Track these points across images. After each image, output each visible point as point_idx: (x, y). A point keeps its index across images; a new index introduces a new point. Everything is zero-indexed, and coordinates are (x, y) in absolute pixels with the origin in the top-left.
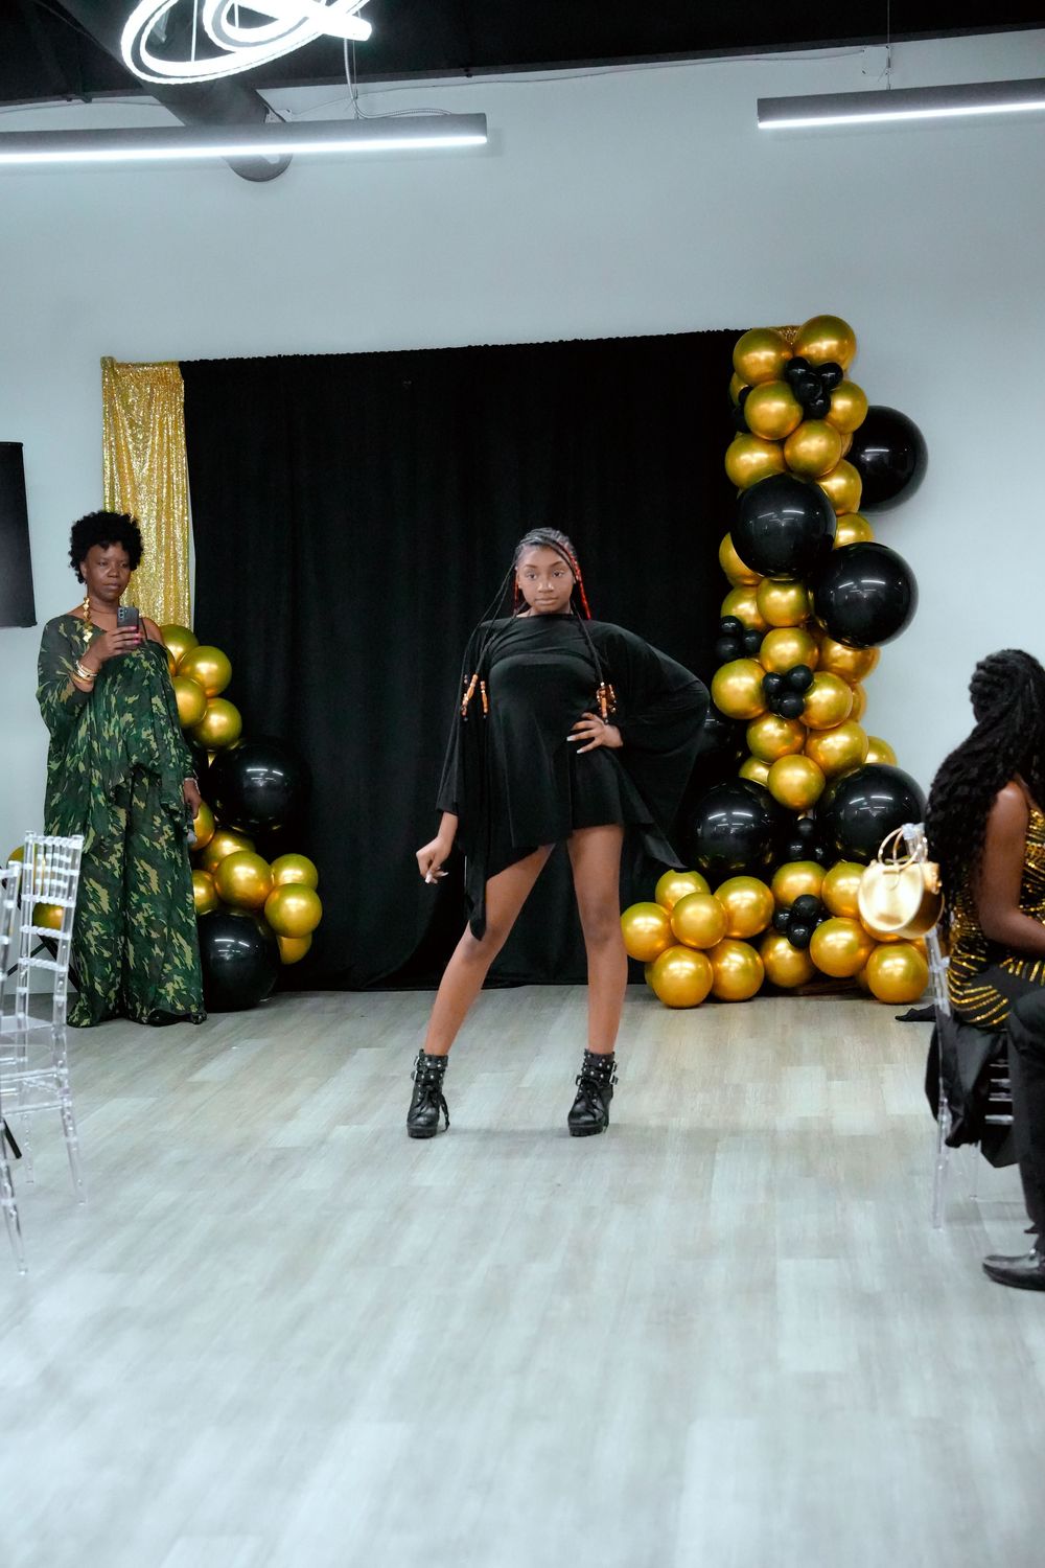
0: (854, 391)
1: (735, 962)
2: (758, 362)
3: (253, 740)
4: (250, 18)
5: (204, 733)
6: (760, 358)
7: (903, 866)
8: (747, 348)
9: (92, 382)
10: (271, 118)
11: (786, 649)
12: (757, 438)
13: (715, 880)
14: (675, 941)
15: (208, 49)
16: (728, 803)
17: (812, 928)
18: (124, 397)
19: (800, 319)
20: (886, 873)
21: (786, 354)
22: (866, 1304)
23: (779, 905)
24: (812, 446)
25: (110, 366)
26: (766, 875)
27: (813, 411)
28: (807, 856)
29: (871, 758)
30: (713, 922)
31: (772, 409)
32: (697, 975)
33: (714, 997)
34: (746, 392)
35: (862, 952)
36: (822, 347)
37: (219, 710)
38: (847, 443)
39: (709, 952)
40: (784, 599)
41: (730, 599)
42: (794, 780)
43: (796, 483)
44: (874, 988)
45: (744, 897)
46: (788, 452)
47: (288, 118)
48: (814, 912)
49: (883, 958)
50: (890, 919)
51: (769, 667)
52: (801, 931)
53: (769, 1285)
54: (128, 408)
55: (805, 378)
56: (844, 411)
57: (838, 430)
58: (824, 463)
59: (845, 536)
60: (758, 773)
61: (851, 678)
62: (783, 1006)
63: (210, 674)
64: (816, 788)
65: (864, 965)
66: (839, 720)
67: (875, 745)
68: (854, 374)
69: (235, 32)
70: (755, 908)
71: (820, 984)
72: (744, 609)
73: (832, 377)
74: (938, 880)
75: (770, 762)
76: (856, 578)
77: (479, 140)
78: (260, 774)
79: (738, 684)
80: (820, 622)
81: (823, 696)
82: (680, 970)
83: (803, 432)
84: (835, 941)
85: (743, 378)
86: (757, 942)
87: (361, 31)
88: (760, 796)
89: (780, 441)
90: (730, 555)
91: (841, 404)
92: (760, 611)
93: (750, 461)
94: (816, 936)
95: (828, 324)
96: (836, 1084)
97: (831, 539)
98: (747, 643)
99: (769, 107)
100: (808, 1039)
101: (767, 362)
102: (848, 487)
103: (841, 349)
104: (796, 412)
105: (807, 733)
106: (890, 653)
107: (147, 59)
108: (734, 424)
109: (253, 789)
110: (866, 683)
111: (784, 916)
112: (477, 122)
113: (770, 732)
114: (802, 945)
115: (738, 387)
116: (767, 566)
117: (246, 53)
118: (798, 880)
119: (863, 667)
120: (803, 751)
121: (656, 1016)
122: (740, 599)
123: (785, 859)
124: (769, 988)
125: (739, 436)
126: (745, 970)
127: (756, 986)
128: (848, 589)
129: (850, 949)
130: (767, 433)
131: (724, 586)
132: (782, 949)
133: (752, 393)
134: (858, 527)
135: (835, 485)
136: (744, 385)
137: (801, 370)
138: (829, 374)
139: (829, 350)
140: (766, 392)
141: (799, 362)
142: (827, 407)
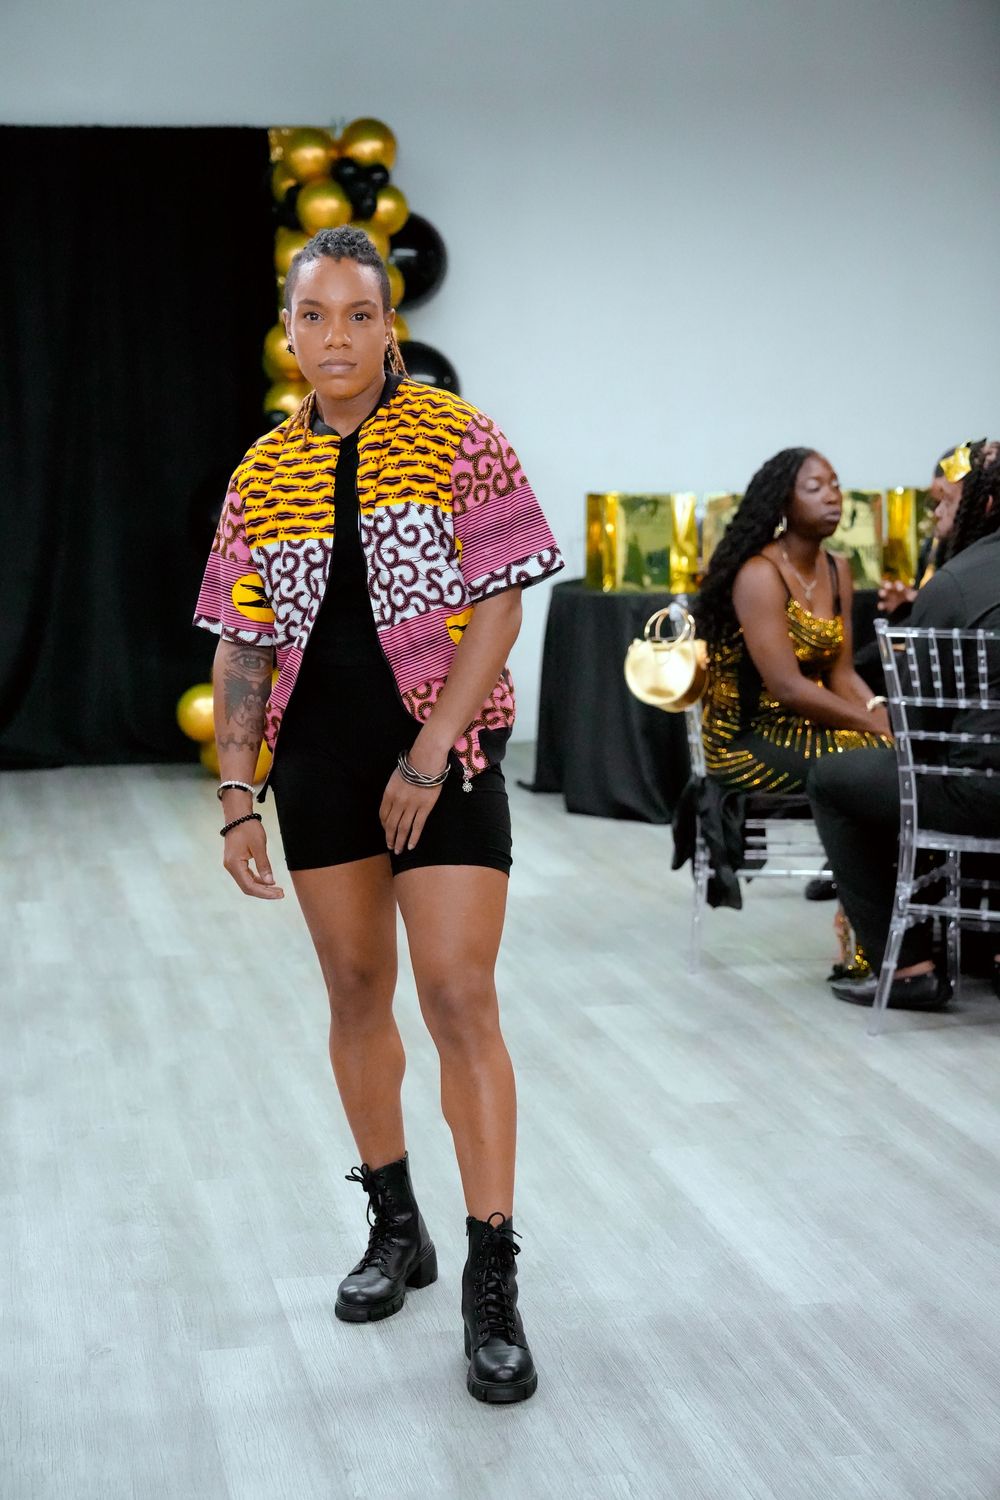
0: (397, 195)
2: (305, 160)
6: (310, 156)
7: (672, 644)
8: (295, 145)
20: (656, 650)
21: (334, 154)
27: (362, 210)
31: (323, 207)
34: (293, 193)
36: (367, 148)
38: (389, 245)
41: (274, 392)
55: (355, 178)
56: (387, 212)
57: (382, 229)
68: (397, 179)
72: (288, 402)
73: (380, 179)
74: (707, 657)
85: (288, 169)
91: (385, 205)
95: (371, 127)
101: (316, 160)
103: (385, 151)
104: (346, 211)
115: (284, 183)
122: (284, 393)
125: (282, 232)
133: (302, 194)
136: (290, 183)
137: (349, 171)
138: (378, 176)
139: (374, 153)
140: (318, 191)
141: (349, 161)
142: (374, 208)
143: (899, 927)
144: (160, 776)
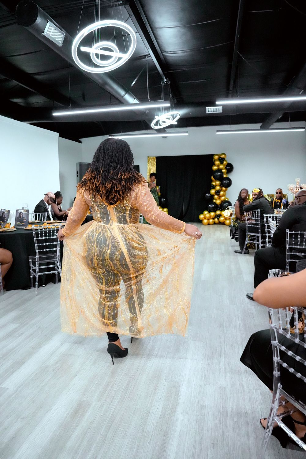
0: (226, 161)
1: (211, 221)
4: (164, 122)
6: (216, 157)
7: (229, 210)
8: (215, 156)
9: (147, 158)
10: (166, 132)
11: (218, 188)
12: (215, 166)
13: (209, 212)
14: (205, 218)
15: (160, 125)
16: (211, 204)
17: (219, 217)
18: (150, 160)
19: (221, 153)
20: (227, 211)
22: (222, 254)
23: (216, 215)
24: (221, 166)
25: (148, 157)
26: (215, 212)
27: (222, 163)
28: (219, 210)
29: (226, 200)
30: (209, 216)
31: (217, 163)
32: (207, 222)
33: (209, 224)
34: (214, 161)
35: (224, 220)
36: (223, 156)
38: (225, 166)
39: (208, 219)
40: (218, 183)
41: (212, 183)
42: (218, 202)
43: (220, 170)
44: (226, 224)
45: (212, 214)
47: (168, 132)
48: (220, 216)
49: (227, 221)
50: (227, 216)
51: (216, 190)
52: (218, 218)
53: (213, 252)
54: (150, 161)
57: (224, 165)
58: (223, 168)
59: (225, 176)
60: (215, 201)
61: (225, 191)
62: (216, 226)
64: (221, 203)
65: (225, 221)
66: (223, 195)
67: (227, 198)
68: (226, 159)
69: (163, 123)
70: (214, 215)
71: (220, 223)
72: (214, 183)
75: (216, 200)
76: (226, 180)
77: (187, 134)
79: (213, 191)
80: (222, 185)
81: (222, 193)
82: (205, 221)
84: (222, 219)
86: (214, 219)
87: (176, 123)
88: (215, 203)
89: (218, 166)
90: (212, 178)
91: (225, 162)
92: (215, 184)
93: (215, 168)
94: (220, 218)
95: (224, 154)
96: (221, 233)
97: (223, 176)
98: (214, 187)
99: (218, 131)
100: (218, 229)
103: (225, 156)
104: (220, 163)
105: (220, 197)
106: (229, 188)
107: (154, 126)
108: (213, 164)
109: (162, 201)
110: (226, 192)
111: (217, 216)
112: (187, 132)
113: (216, 197)
114: (218, 219)
115: (214, 160)
116: (216, 179)
117: (163, 126)
118: (218, 212)
119: (226, 190)
120: (219, 199)
121: (203, 226)
123: (217, 210)
124: (215, 223)
125: (214, 165)
126: (212, 221)
127: (213, 223)
128: (225, 182)
129: (223, 220)
131: (212, 181)
132: (216, 220)
134: (226, 175)
135: (224, 171)
138: (224, 159)
140: (217, 161)
141: (220, 158)
142: (223, 162)
143: (246, 243)
144: (198, 224)
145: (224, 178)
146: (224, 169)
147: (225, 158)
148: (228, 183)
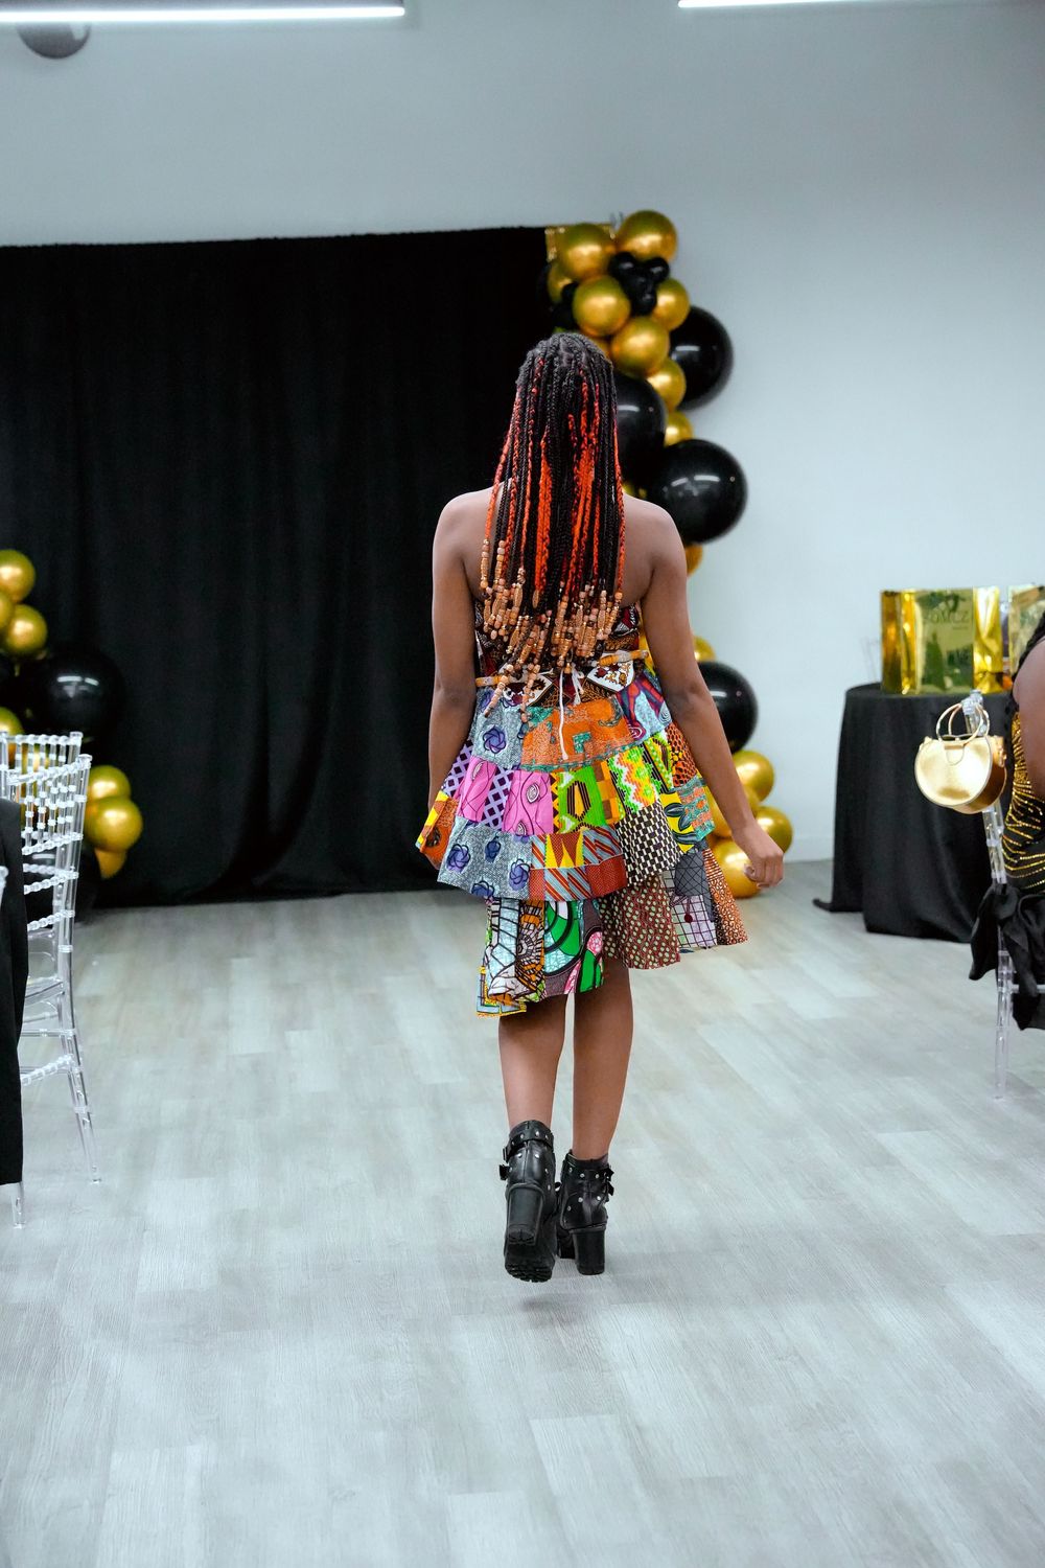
0: (677, 289)
2: (581, 257)
3: (61, 649)
5: (8, 641)
6: (587, 253)
7: (965, 741)
8: (573, 242)
20: (947, 748)
21: (611, 249)
24: (640, 342)
27: (641, 308)
31: (601, 304)
34: (569, 292)
36: (645, 242)
37: (25, 617)
38: (670, 341)
46: (616, 349)
49: (726, 853)
50: (955, 793)
55: (633, 273)
56: (667, 307)
57: (662, 327)
58: (651, 356)
59: (672, 433)
63: (13, 579)
68: (676, 273)
73: (660, 273)
74: (1004, 754)
76: (689, 473)
78: (71, 682)
83: (632, 328)
85: (565, 270)
89: (607, 335)
91: (665, 300)
95: (650, 219)
97: (662, 435)
101: (592, 256)
102: (673, 384)
103: (664, 244)
104: (623, 305)
109: (66, 699)
115: (561, 282)
128: (680, 487)
130: (597, 328)
133: (579, 292)
134: (681, 424)
135: (660, 381)
136: (567, 281)
137: (628, 265)
138: (657, 270)
139: (652, 246)
140: (595, 287)
141: (627, 256)
142: (654, 302)
145: (675, 447)
146: (664, 367)
147: (670, 260)
148: (708, 497)
